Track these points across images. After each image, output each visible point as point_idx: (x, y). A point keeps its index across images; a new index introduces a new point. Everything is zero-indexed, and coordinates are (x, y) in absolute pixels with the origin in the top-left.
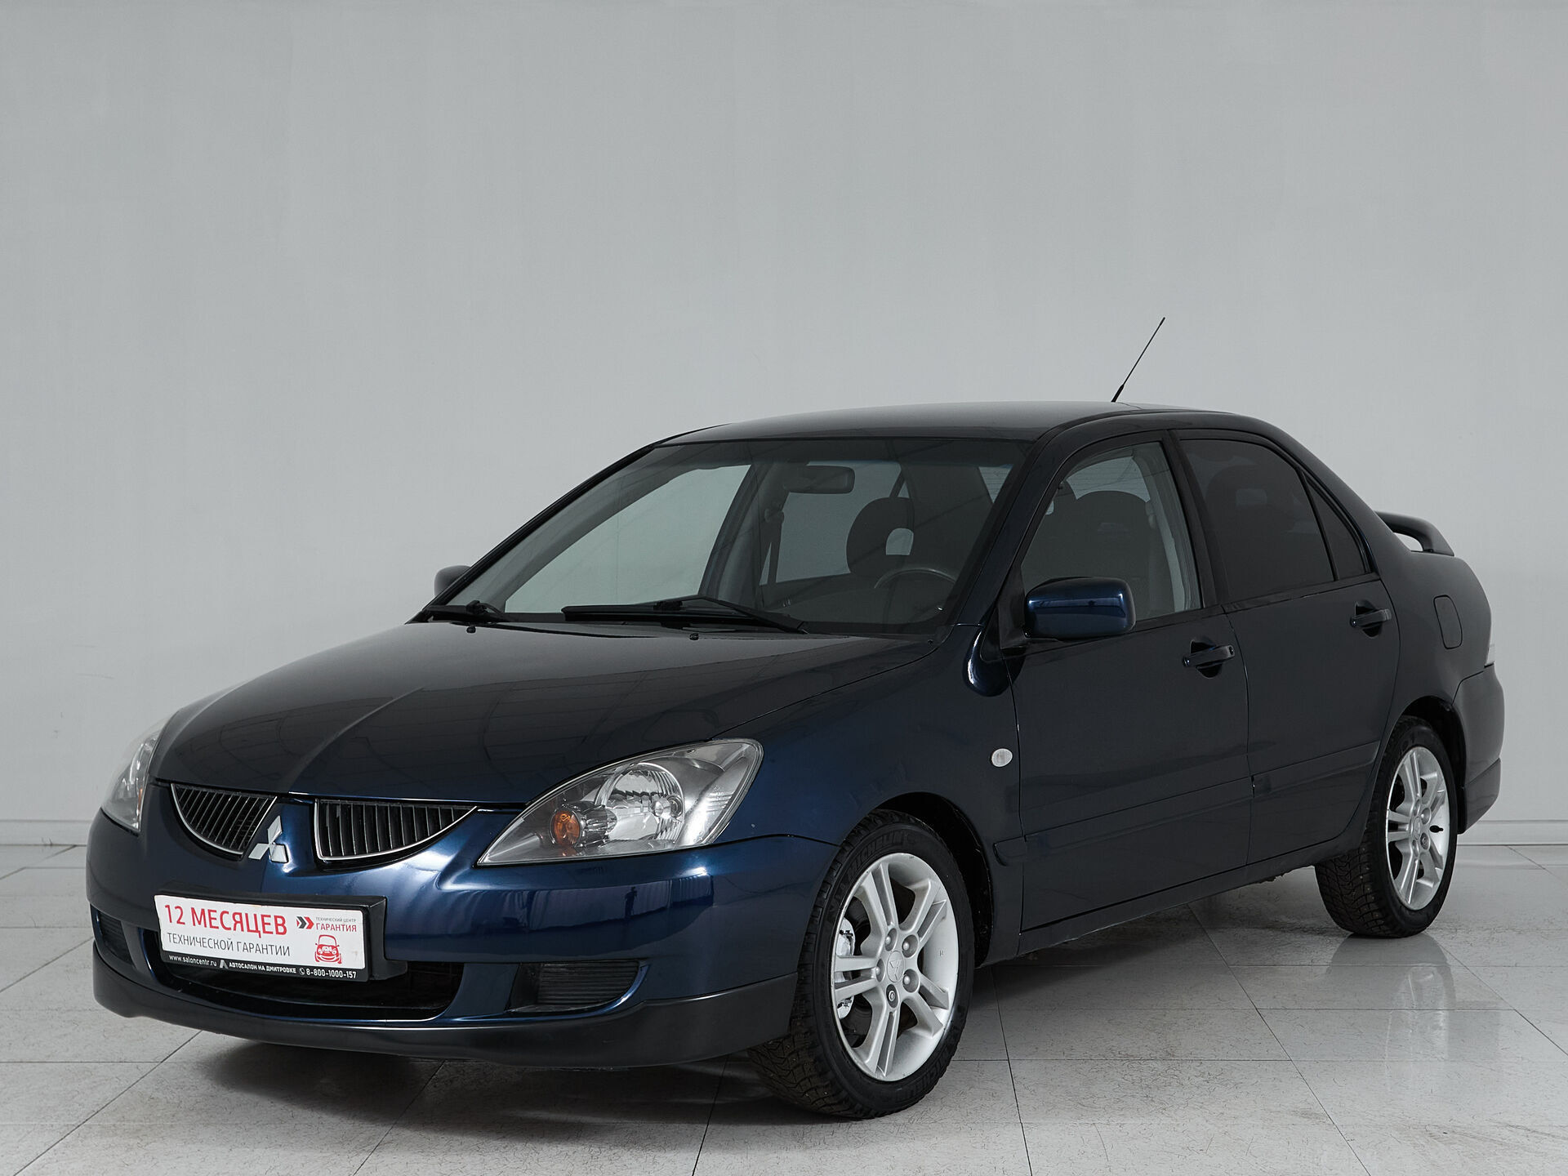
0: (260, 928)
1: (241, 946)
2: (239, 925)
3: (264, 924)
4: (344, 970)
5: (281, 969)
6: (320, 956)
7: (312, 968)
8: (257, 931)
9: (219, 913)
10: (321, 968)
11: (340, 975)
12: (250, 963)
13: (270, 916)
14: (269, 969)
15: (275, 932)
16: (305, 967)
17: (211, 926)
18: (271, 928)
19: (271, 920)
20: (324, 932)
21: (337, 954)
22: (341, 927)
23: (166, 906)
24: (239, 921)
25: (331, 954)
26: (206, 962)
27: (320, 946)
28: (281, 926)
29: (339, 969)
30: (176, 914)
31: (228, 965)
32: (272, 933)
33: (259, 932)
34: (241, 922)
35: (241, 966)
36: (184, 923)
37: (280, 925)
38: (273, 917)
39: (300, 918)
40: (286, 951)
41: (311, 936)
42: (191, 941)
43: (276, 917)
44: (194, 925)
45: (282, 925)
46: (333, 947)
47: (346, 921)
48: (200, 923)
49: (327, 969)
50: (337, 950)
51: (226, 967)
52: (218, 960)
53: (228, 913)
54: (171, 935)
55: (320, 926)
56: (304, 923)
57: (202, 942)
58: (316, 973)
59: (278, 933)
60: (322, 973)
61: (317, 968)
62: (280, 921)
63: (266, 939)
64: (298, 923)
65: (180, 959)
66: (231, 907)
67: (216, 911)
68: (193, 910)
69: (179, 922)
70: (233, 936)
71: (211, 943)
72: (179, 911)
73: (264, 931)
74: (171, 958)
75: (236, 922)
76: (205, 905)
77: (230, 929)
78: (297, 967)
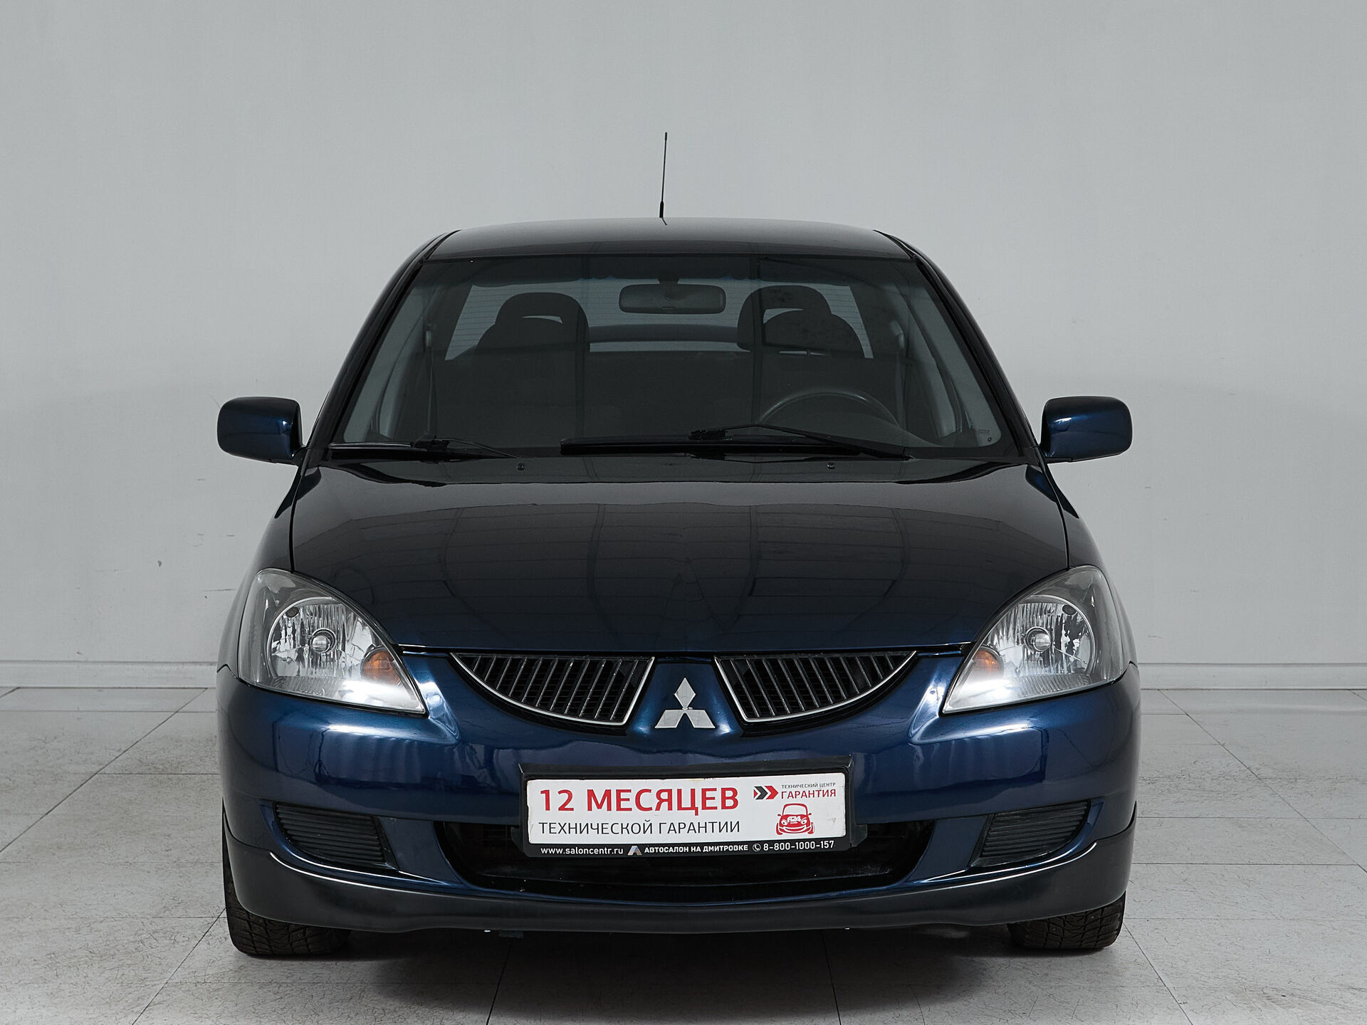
0: (698, 804)
1: (665, 828)
2: (665, 805)
3: (704, 799)
4: (818, 841)
5: (726, 848)
6: (784, 828)
7: (771, 843)
8: (693, 807)
9: (632, 796)
10: (785, 841)
11: (812, 846)
12: (679, 845)
13: (715, 790)
14: (706, 849)
15: (719, 806)
16: (762, 843)
17: (619, 808)
18: (718, 803)
19: (718, 795)
20: (791, 800)
21: (808, 824)
22: (816, 793)
23: (542, 792)
24: (665, 799)
25: (799, 824)
26: (606, 851)
27: (785, 817)
28: (730, 800)
29: (810, 840)
30: (557, 800)
31: (642, 851)
32: (716, 808)
33: (696, 810)
34: (669, 800)
35: (663, 850)
36: (572, 809)
37: (729, 798)
38: (719, 790)
39: (760, 788)
40: (731, 826)
41: (773, 808)
42: (580, 829)
43: (724, 790)
44: (590, 808)
45: (733, 798)
46: (802, 816)
47: (823, 785)
48: (599, 806)
49: (793, 842)
50: (808, 819)
51: (639, 853)
52: (627, 847)
53: (650, 791)
54: (545, 824)
55: (786, 795)
56: (762, 793)
57: (600, 828)
58: (776, 847)
59: (724, 807)
60: (787, 847)
61: (779, 841)
62: (729, 793)
63: (705, 816)
64: (756, 794)
65: (560, 851)
66: (656, 784)
67: (630, 791)
68: (591, 794)
69: (562, 808)
70: (654, 817)
71: (617, 829)
72: (566, 796)
73: (704, 807)
74: (544, 851)
75: (661, 801)
76: (614, 785)
77: (651, 809)
78: (750, 843)
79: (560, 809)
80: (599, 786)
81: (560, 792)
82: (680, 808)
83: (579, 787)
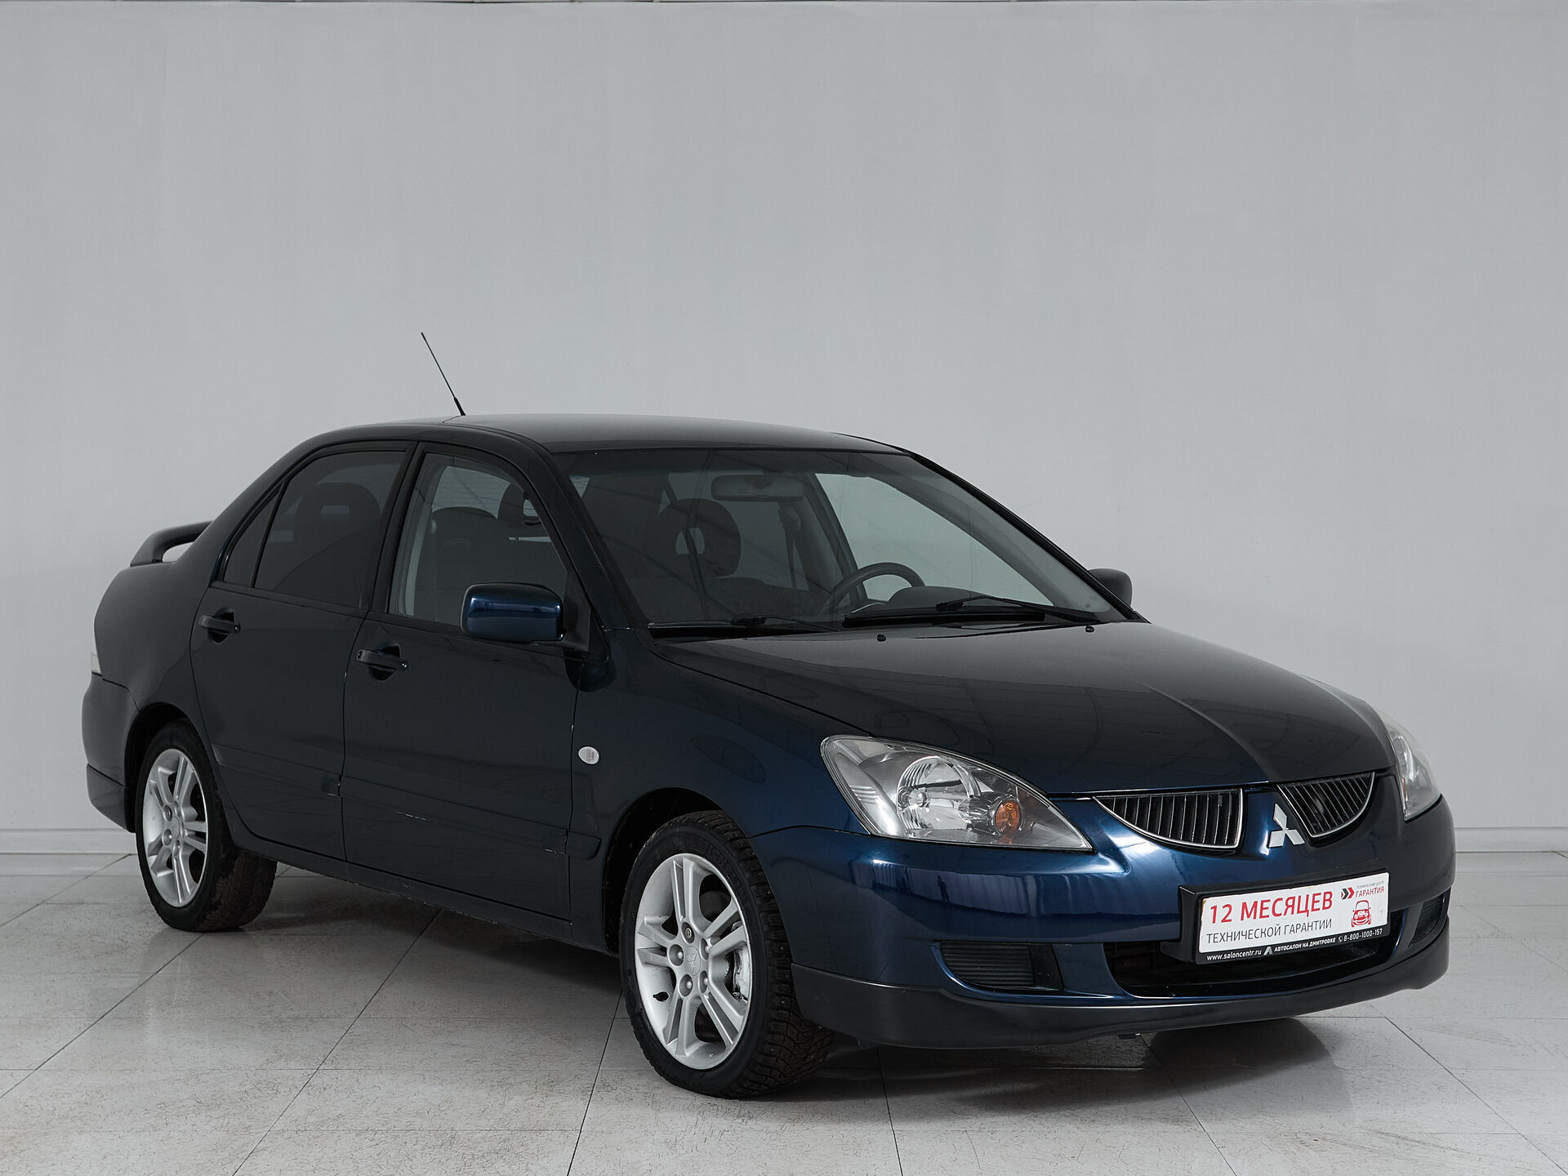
0: (1310, 908)
1: (1288, 929)
2: (1290, 910)
3: (1314, 902)
4: (1373, 929)
5: (1322, 942)
6: (1356, 921)
7: (1348, 934)
8: (1307, 911)
9: (1269, 905)
10: (1356, 932)
11: (1369, 934)
13: (1320, 894)
14: (1312, 944)
15: (1321, 908)
16: (1343, 935)
18: (1321, 905)
19: (1321, 898)
20: (1361, 899)
21: (1368, 916)
22: (1374, 891)
23: (1212, 908)
24: (1290, 905)
25: (1364, 917)
26: (1250, 953)
27: (1357, 912)
28: (1328, 902)
29: (1369, 929)
30: (1221, 913)
31: (1273, 950)
32: (1319, 909)
33: (1309, 911)
34: (1293, 906)
35: (1285, 948)
36: (1230, 920)
38: (1322, 894)
39: (1345, 890)
40: (1326, 924)
41: (1351, 906)
42: (1234, 937)
43: (1325, 894)
44: (1242, 918)
45: (1329, 900)
46: (1366, 910)
47: (1378, 884)
48: (1249, 916)
49: (1360, 932)
50: (1369, 913)
51: (1271, 953)
52: (1264, 948)
54: (1212, 937)
55: (1357, 894)
57: (1247, 935)
58: (1350, 938)
59: (1324, 908)
60: (1356, 937)
61: (1353, 933)
62: (1328, 896)
63: (1312, 917)
65: (1220, 957)
66: (1285, 893)
67: (1269, 901)
68: (1244, 905)
69: (1224, 921)
70: (1282, 921)
71: (1258, 934)
72: (1228, 909)
73: (1313, 910)
74: (1209, 958)
75: (1288, 906)
76: (1258, 896)
77: (1281, 914)
78: (1337, 936)
79: (1222, 921)
80: (1250, 898)
81: (1224, 907)
82: (1299, 912)
83: (1236, 900)
